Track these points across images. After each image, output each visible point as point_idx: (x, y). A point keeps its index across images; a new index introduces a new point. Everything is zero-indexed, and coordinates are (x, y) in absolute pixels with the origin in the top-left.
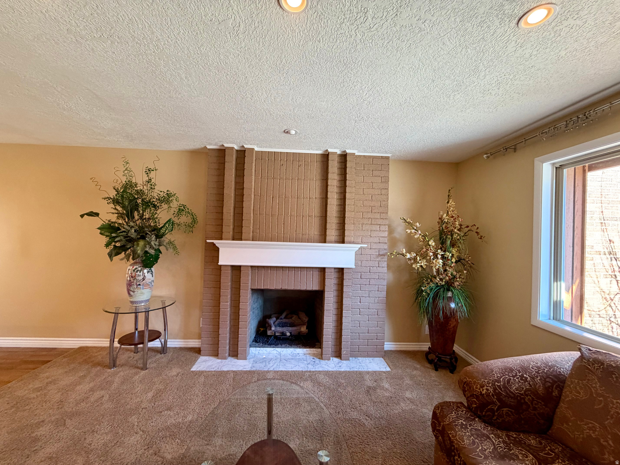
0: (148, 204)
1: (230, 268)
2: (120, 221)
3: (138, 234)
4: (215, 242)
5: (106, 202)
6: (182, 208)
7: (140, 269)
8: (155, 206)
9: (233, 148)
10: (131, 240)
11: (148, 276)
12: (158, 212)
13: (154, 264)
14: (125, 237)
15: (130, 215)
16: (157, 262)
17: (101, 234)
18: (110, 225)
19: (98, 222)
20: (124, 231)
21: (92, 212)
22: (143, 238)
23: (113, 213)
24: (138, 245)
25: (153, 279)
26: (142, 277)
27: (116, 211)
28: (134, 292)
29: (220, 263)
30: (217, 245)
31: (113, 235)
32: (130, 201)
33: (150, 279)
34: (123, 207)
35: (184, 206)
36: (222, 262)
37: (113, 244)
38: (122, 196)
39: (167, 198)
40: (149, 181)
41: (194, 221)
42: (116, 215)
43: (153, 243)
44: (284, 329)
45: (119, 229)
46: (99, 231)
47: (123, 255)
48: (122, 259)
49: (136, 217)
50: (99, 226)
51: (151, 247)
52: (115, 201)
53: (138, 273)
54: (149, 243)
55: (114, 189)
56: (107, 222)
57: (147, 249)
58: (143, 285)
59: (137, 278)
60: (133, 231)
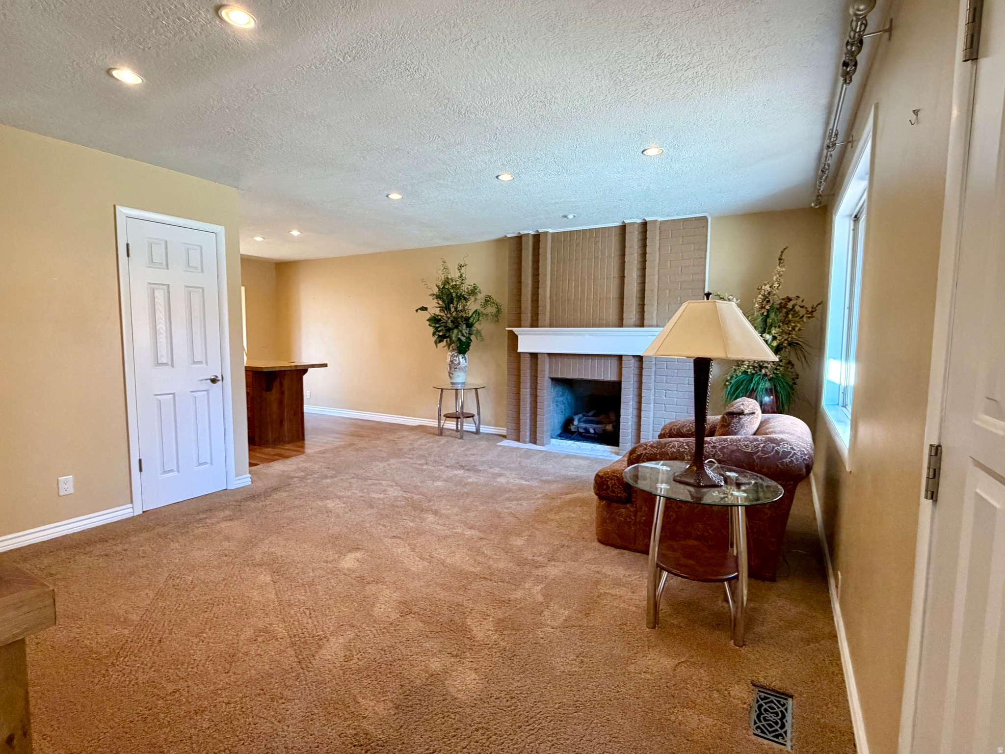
0: (461, 297)
1: (528, 356)
2: (442, 314)
3: (454, 323)
4: (514, 329)
5: (431, 298)
6: (488, 299)
7: (456, 354)
8: (465, 299)
9: (528, 234)
10: (449, 330)
11: (462, 361)
12: (468, 303)
13: (467, 351)
14: (445, 327)
15: (446, 308)
16: (469, 350)
17: (430, 325)
18: (435, 317)
19: (427, 315)
20: (444, 322)
21: (423, 307)
22: (457, 327)
23: (436, 307)
24: (453, 332)
25: (466, 364)
26: (458, 362)
27: (438, 305)
28: (452, 374)
29: (519, 351)
30: (516, 333)
31: (437, 325)
32: (448, 295)
33: (463, 364)
34: (443, 301)
35: (490, 297)
36: (520, 350)
37: (438, 333)
38: (442, 292)
39: (473, 292)
40: (461, 276)
41: (499, 311)
42: (439, 309)
43: (464, 332)
44: (588, 426)
45: (440, 320)
46: (428, 323)
47: (444, 343)
48: (444, 347)
49: (453, 310)
50: (427, 318)
51: (463, 335)
52: (438, 297)
53: (455, 358)
54: (461, 332)
55: (437, 286)
56: (433, 315)
57: (460, 336)
58: (459, 369)
59: (455, 362)
60: (449, 321)
